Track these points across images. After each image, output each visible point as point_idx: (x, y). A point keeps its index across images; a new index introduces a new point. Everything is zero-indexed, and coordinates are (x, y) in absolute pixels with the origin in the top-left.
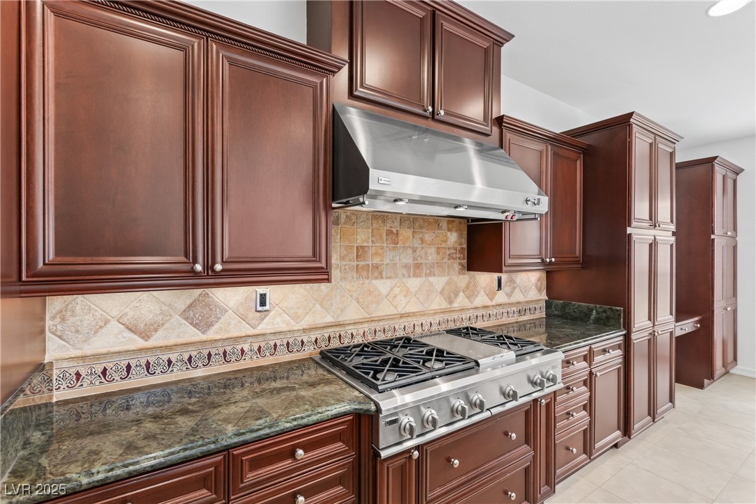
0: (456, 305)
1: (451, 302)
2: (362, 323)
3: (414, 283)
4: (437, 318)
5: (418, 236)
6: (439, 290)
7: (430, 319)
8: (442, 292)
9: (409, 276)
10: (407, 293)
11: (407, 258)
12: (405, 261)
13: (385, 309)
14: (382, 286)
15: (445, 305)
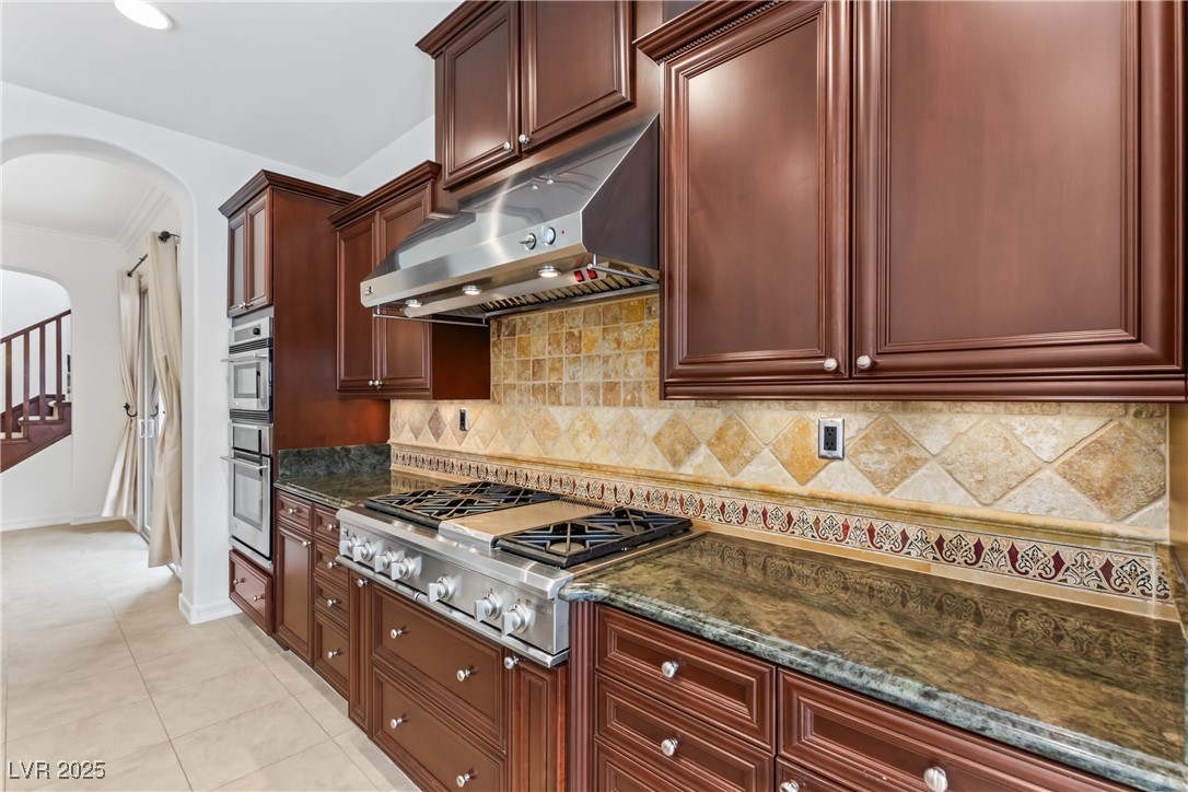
0: (688, 470)
1: (676, 463)
2: (535, 463)
3: (605, 416)
4: (644, 487)
5: (611, 336)
6: (652, 434)
7: (630, 484)
8: (657, 439)
9: (597, 404)
10: (594, 432)
11: (593, 375)
12: (591, 379)
13: (563, 451)
14: (561, 415)
15: (661, 465)
